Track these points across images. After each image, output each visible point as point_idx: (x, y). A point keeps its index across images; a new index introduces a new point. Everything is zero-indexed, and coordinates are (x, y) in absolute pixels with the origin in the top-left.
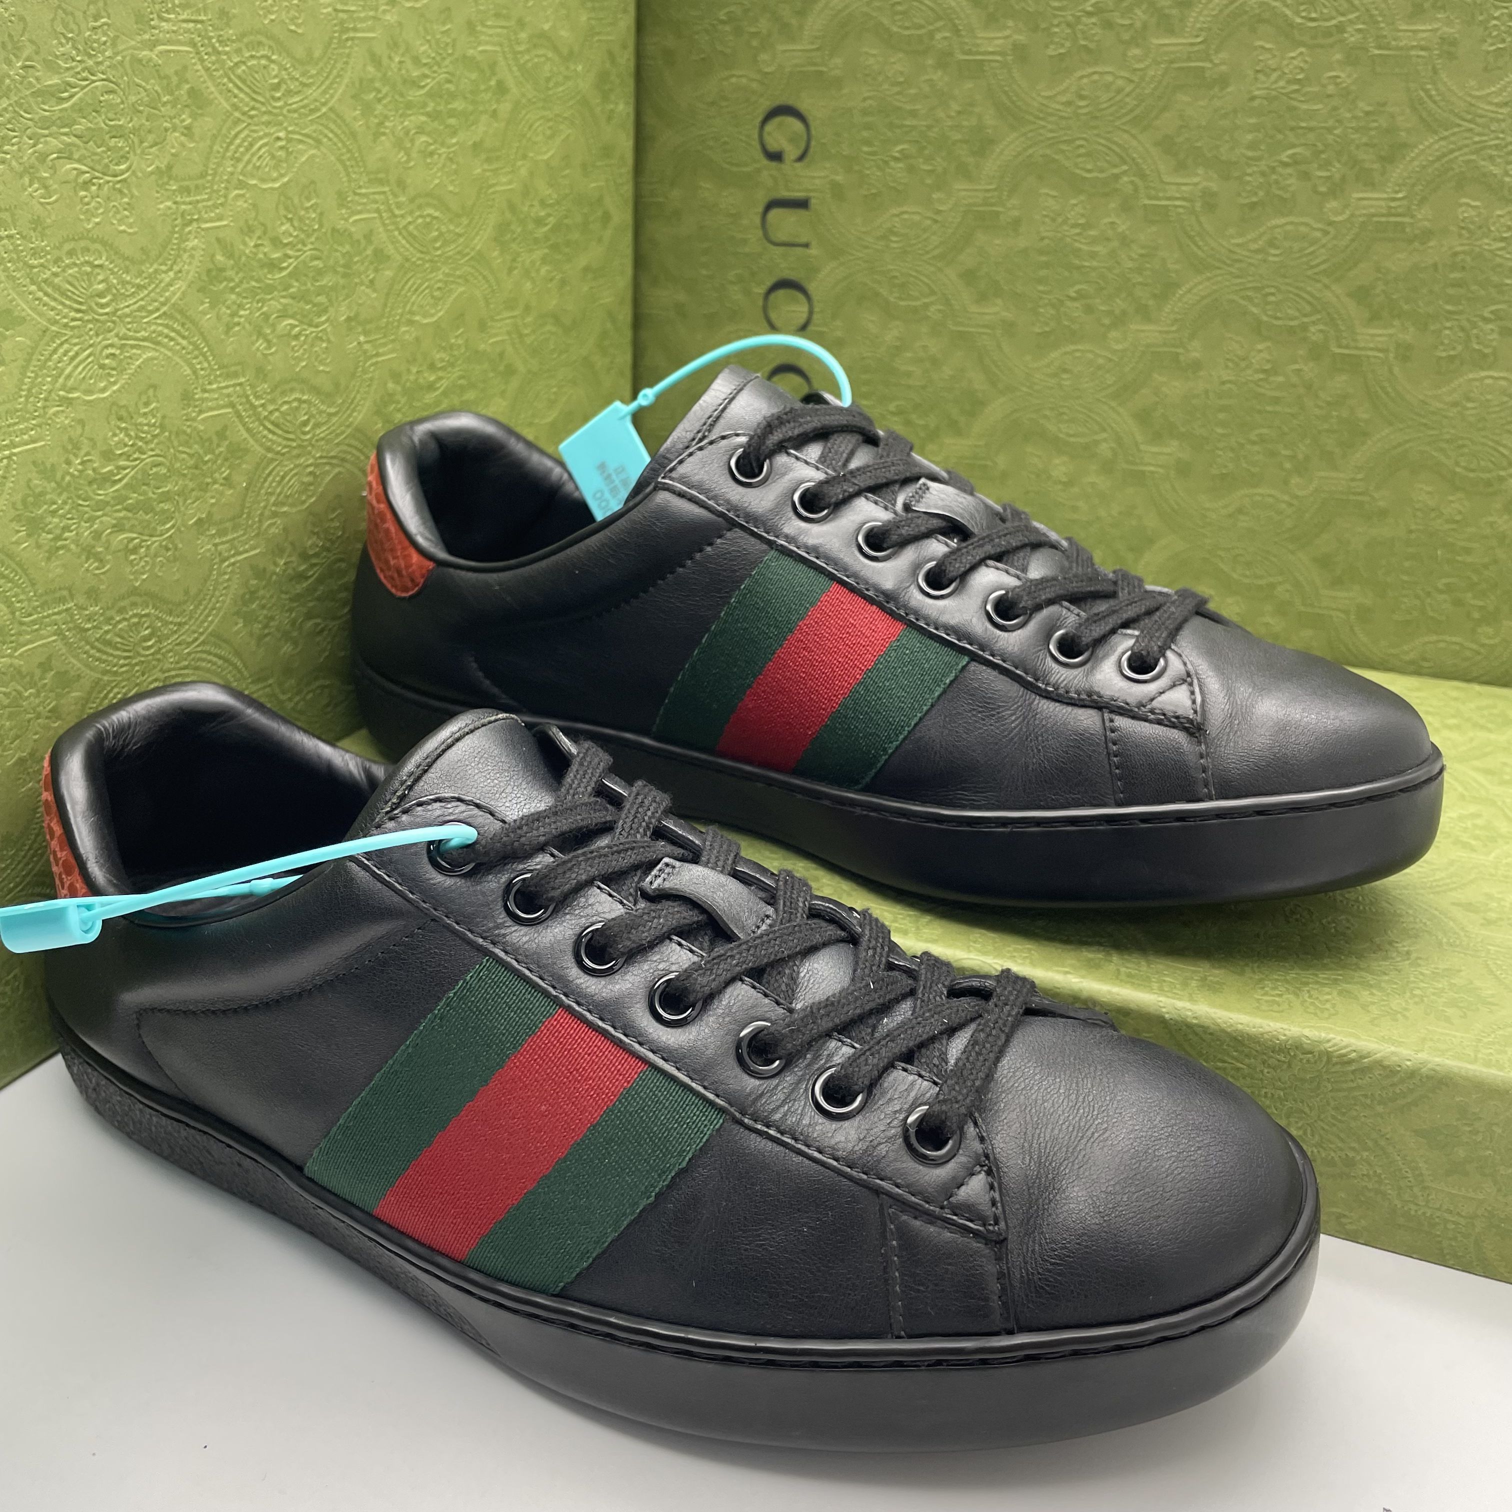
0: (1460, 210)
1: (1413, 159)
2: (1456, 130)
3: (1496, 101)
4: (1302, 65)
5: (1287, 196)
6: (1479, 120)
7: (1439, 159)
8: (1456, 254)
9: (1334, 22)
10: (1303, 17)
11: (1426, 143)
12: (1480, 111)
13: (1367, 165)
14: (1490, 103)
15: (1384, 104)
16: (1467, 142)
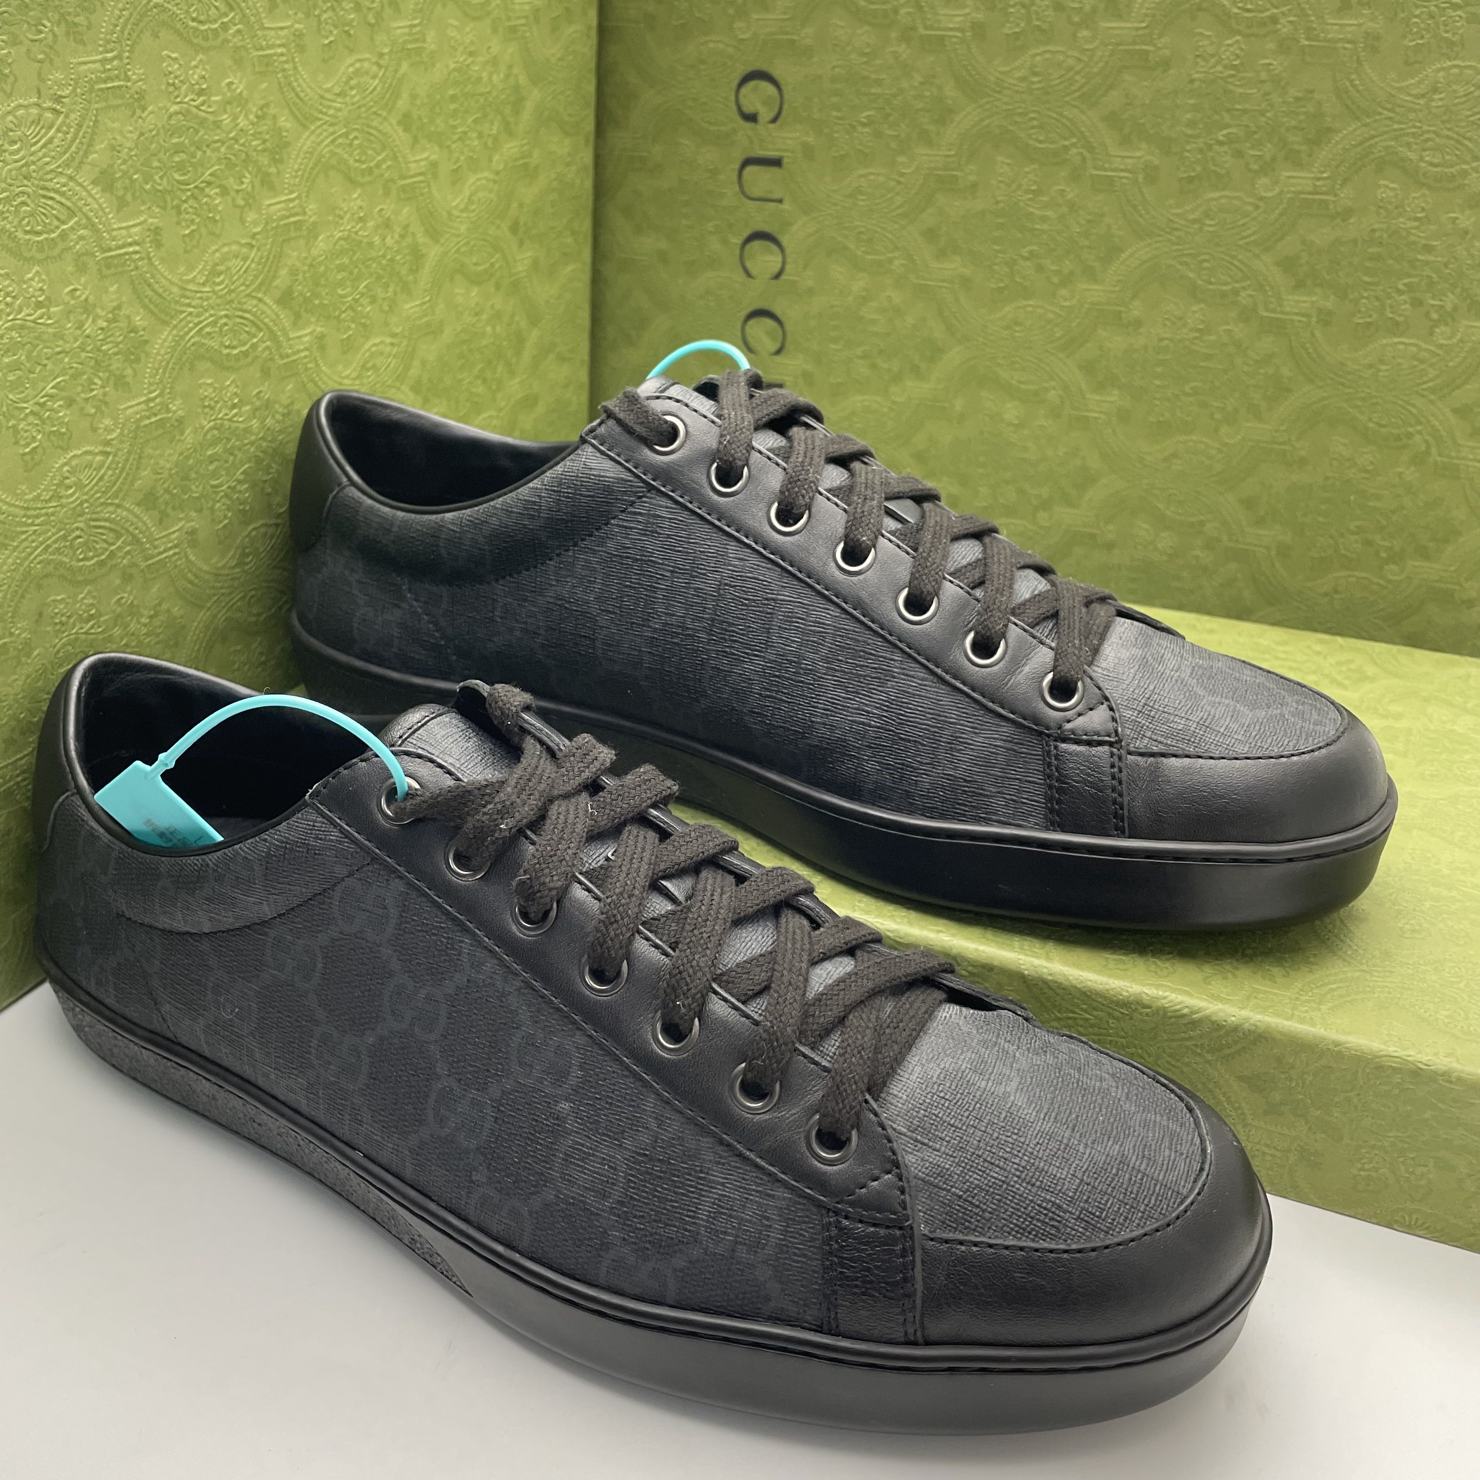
0: (1379, 191)
1: (1337, 143)
2: (1378, 117)
3: (1414, 92)
4: (1238, 52)
5: (1223, 172)
6: (1398, 110)
7: (1361, 143)
8: (1373, 231)
9: (1268, 14)
10: (1239, 8)
11: (1350, 129)
12: (1398, 102)
13: (1297, 147)
14: (1410, 95)
15: (1312, 92)
16: (1386, 129)
